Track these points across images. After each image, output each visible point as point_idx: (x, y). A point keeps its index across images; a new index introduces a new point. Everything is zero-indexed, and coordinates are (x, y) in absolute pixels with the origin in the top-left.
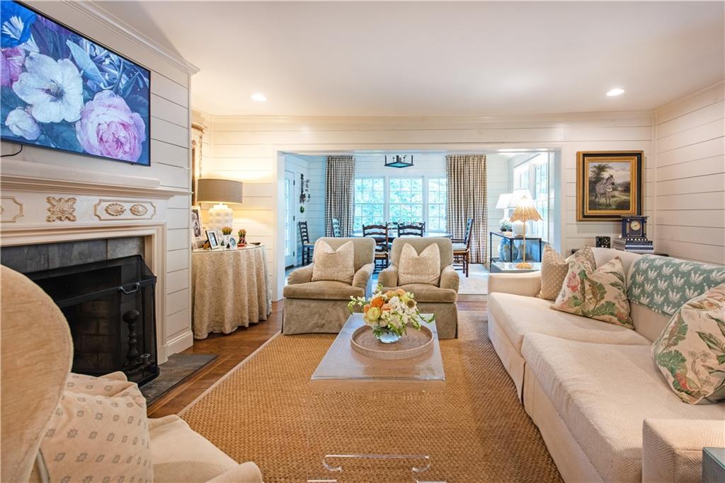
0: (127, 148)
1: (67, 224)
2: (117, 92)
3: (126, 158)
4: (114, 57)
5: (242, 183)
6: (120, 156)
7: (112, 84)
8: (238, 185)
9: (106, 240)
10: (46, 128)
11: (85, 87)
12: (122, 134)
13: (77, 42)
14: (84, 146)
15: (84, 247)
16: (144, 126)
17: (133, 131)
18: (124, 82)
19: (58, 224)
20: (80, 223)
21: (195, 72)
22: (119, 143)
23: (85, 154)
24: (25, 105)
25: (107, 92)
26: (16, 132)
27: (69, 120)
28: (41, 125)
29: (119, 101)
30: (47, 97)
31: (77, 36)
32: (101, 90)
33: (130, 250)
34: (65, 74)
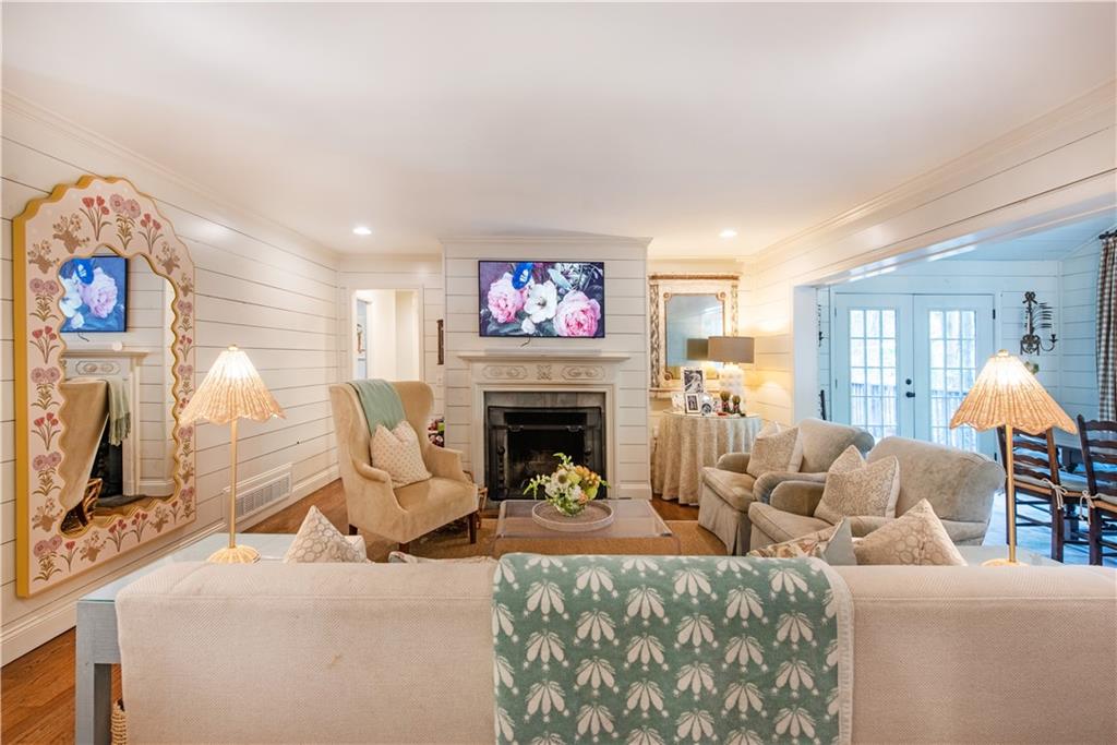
0: (585, 327)
1: (547, 381)
2: (578, 289)
3: (585, 334)
4: (576, 266)
5: (753, 339)
6: (581, 333)
7: (576, 287)
8: (749, 341)
9: (577, 393)
10: (539, 326)
11: (559, 294)
12: (582, 318)
13: (553, 268)
14: (558, 332)
15: (564, 396)
16: (599, 307)
17: (591, 314)
18: (583, 280)
19: (543, 381)
20: (554, 381)
21: (650, 242)
22: (580, 325)
23: (558, 336)
24: (529, 315)
25: (572, 292)
26: (526, 331)
27: (549, 318)
28: (536, 324)
29: (581, 295)
30: (539, 307)
31: (551, 264)
32: (567, 292)
33: (593, 402)
34: (547, 291)
